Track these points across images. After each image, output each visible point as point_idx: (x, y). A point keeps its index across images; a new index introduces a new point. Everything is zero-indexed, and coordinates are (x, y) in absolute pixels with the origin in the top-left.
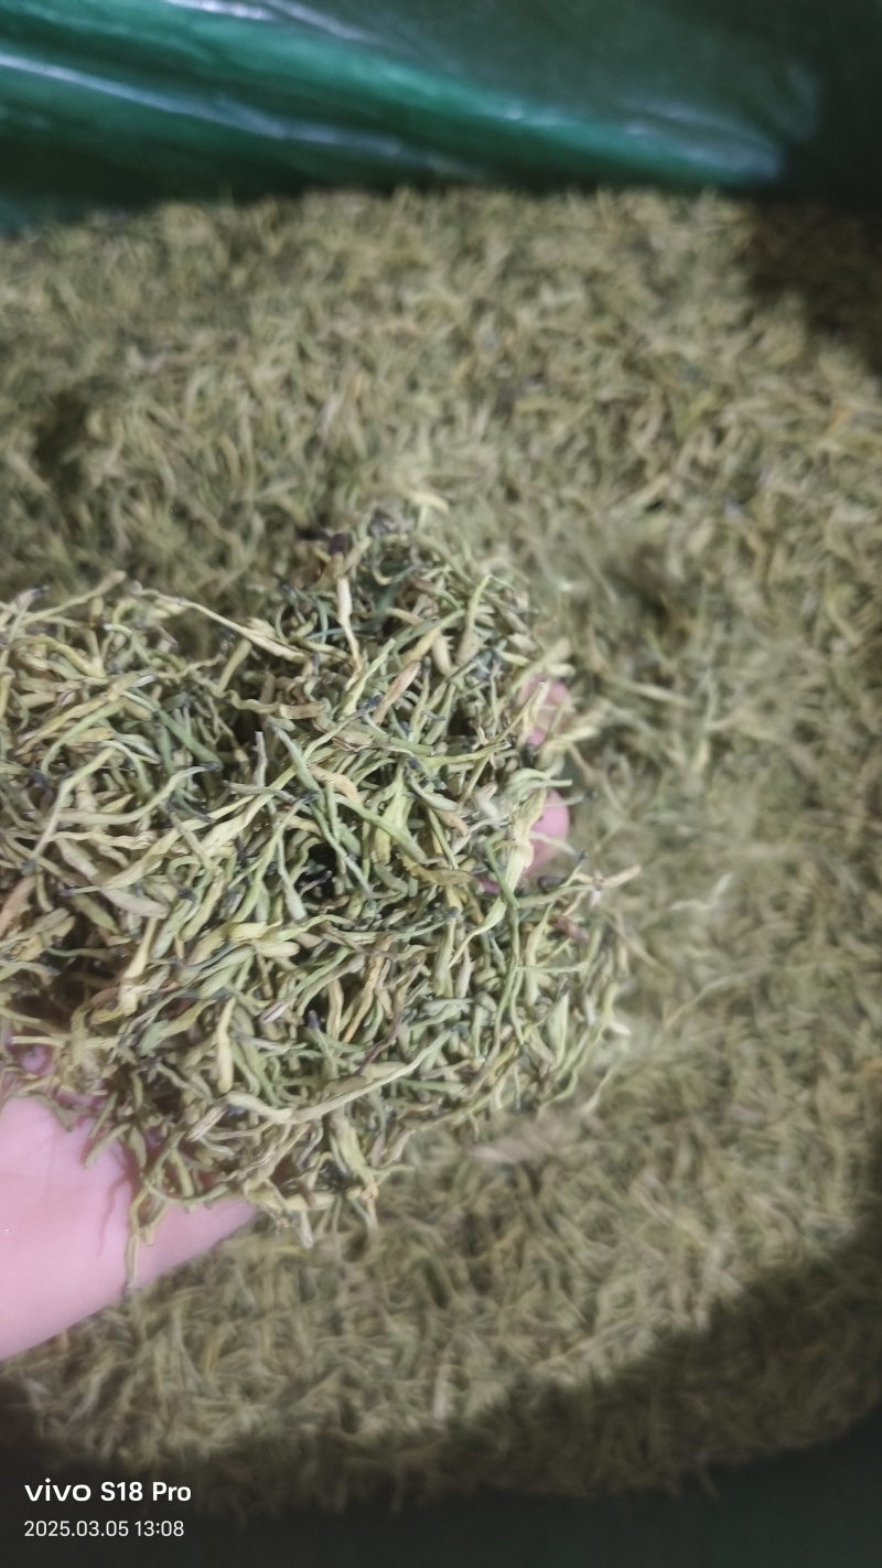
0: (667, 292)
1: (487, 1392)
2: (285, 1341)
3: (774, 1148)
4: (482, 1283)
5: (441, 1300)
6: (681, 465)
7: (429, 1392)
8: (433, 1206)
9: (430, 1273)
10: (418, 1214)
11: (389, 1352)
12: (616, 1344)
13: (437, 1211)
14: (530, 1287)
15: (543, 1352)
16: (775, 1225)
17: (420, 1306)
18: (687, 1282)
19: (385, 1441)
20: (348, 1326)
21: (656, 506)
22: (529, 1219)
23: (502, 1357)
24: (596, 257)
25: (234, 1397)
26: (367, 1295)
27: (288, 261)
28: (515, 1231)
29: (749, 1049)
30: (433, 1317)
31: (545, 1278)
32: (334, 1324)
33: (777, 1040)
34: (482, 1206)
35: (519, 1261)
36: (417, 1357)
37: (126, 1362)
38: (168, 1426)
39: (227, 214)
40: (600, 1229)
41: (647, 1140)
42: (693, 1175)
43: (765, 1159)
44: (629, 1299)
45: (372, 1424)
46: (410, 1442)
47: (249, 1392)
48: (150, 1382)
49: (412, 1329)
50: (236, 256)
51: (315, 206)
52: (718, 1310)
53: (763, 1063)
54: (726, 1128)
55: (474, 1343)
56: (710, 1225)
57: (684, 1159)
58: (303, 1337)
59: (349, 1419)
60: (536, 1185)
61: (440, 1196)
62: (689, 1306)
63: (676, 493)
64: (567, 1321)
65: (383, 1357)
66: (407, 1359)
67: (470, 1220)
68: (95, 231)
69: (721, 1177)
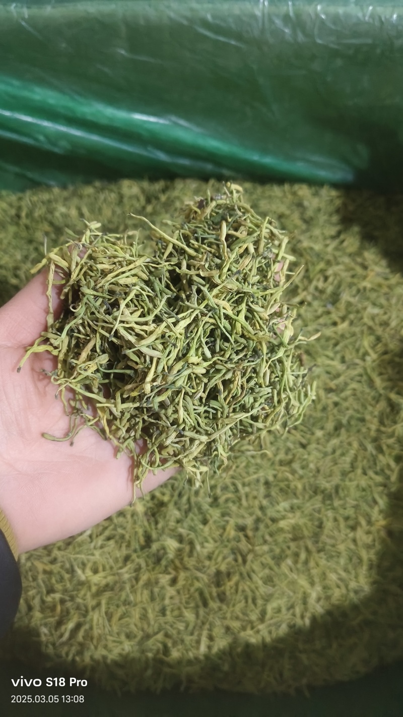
0: (309, 222)
1: (221, 643)
2: (144, 617)
3: (339, 554)
4: (222, 598)
5: (205, 604)
6: (311, 288)
7: (198, 642)
8: (204, 567)
9: (201, 594)
10: (198, 569)
11: (184, 624)
12: (273, 629)
13: (205, 569)
14: (240, 602)
15: (244, 628)
16: (338, 587)
17: (197, 607)
18: (302, 606)
19: (179, 662)
20: (168, 613)
21: (302, 303)
22: (241, 574)
23: (228, 629)
24: (283, 209)
25: (123, 637)
26: (177, 601)
27: (168, 205)
28: (235, 578)
29: (330, 514)
30: (202, 611)
31: (246, 598)
32: (163, 612)
33: (341, 511)
34: (223, 568)
35: (237, 591)
36: (194, 627)
37: (82, 620)
38: (96, 648)
39: (145, 184)
40: (268, 580)
41: (289, 548)
42: (306, 562)
43: (335, 559)
44: (279, 610)
45: (175, 654)
46: (190, 662)
47: (129, 636)
48: (91, 628)
49: (194, 616)
50: (148, 201)
51: (179, 184)
52: (314, 619)
53: (335, 520)
54: (320, 545)
55: (218, 622)
56: (312, 584)
57: (303, 556)
58: (151, 615)
59: (166, 651)
60: (244, 561)
61: (207, 563)
62: (302, 617)
63: (309, 298)
64: (254, 617)
65: (181, 626)
66: (190, 628)
67: (218, 573)
68: (95, 187)
69: (318, 565)
